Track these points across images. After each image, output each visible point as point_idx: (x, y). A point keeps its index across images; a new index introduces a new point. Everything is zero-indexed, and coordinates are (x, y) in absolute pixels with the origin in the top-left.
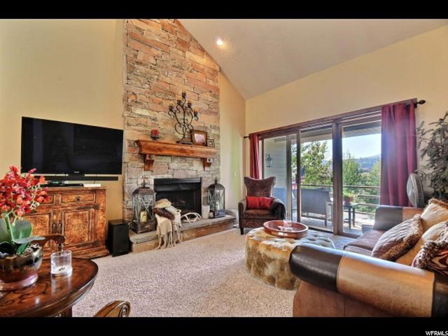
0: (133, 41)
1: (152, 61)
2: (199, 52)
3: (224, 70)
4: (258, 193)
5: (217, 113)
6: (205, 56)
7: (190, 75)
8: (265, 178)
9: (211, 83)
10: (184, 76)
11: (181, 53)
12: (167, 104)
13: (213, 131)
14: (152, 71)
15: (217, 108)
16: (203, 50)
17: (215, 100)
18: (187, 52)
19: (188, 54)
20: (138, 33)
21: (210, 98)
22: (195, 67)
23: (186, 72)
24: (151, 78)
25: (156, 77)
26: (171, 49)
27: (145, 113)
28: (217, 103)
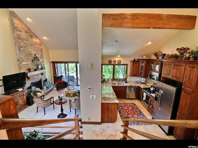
0: (18, 40)
1: (24, 45)
2: (36, 38)
3: (43, 42)
4: (59, 80)
5: (43, 57)
6: (38, 39)
7: (35, 46)
8: (59, 76)
9: (40, 47)
10: (33, 48)
11: (31, 40)
12: (30, 58)
13: (43, 63)
14: (25, 49)
15: (43, 55)
16: (37, 37)
17: (42, 53)
18: (33, 39)
19: (33, 40)
20: (19, 36)
21: (41, 53)
22: (36, 44)
23: (33, 46)
24: (25, 51)
25: (26, 50)
26: (28, 39)
27: (25, 63)
28: (42, 54)
